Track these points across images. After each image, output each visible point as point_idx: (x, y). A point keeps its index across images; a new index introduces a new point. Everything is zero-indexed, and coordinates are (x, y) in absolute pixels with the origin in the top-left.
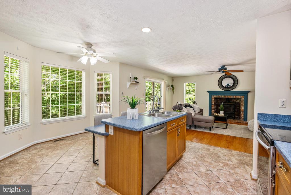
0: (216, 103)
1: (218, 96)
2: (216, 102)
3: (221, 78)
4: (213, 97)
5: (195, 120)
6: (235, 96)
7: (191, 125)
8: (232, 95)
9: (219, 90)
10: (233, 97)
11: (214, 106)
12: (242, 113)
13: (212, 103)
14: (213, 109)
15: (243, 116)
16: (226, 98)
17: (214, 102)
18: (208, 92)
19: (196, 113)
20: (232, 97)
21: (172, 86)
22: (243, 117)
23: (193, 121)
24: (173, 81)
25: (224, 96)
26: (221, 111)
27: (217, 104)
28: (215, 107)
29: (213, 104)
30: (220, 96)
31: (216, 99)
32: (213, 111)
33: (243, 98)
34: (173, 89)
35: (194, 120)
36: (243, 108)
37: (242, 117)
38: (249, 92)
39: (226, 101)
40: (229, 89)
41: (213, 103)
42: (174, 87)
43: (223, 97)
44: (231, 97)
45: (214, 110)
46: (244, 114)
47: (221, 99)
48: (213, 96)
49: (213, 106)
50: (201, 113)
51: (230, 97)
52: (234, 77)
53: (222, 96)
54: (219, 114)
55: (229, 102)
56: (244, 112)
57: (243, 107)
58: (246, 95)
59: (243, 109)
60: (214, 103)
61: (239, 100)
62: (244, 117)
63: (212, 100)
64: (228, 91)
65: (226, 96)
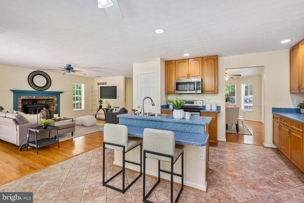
1: (28, 97)
4: (20, 98)
6: (49, 98)
8: (45, 96)
9: (30, 89)
10: (46, 98)
13: (19, 107)
18: (12, 90)
25: (36, 97)
29: (20, 109)
30: (30, 97)
31: (24, 100)
33: (56, 99)
41: (21, 107)
43: (34, 98)
44: (44, 98)
48: (20, 97)
52: (47, 76)
53: (33, 96)
58: (59, 95)
63: (19, 103)
64: (41, 90)
65: (38, 97)
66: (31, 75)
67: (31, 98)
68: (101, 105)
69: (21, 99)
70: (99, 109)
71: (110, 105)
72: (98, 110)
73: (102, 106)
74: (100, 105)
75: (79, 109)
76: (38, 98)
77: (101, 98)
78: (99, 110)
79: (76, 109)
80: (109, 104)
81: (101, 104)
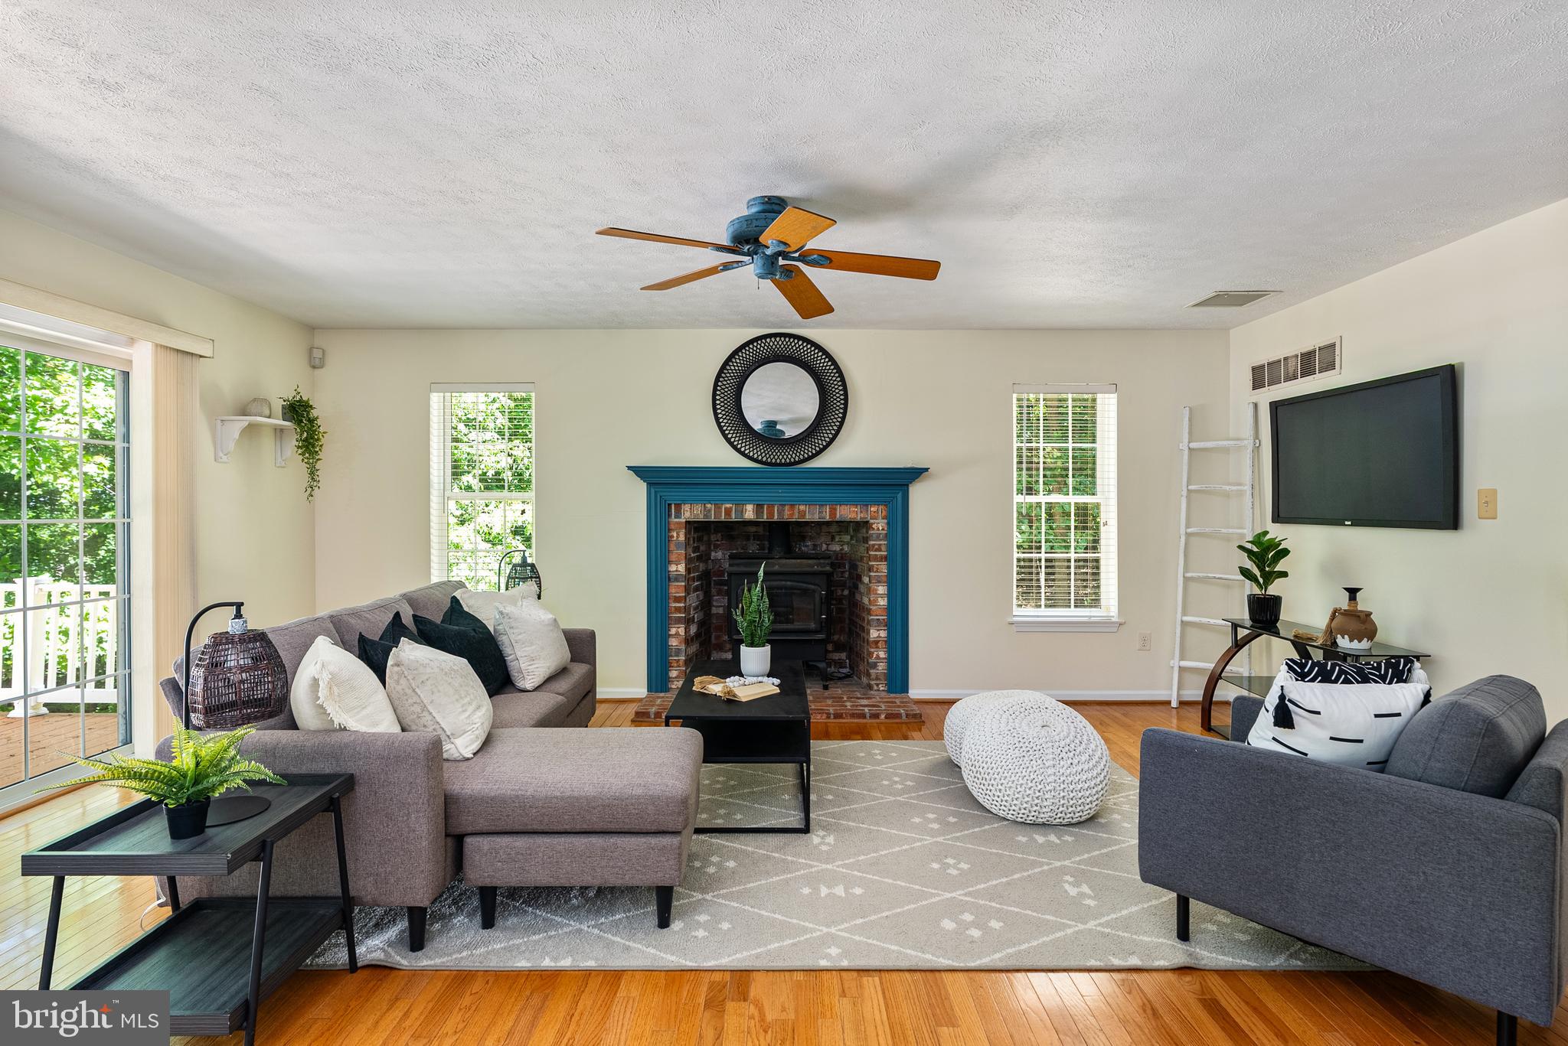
0: (702, 567)
1: (718, 507)
2: (699, 558)
3: (735, 366)
4: (678, 515)
5: (482, 824)
6: (833, 512)
7: (421, 897)
8: (810, 503)
9: (723, 456)
10: (816, 518)
11: (687, 590)
12: (874, 634)
13: (673, 568)
14: (678, 621)
15: (882, 655)
16: (771, 526)
17: (689, 561)
18: (640, 472)
19: (528, 684)
20: (812, 514)
21: (298, 411)
22: (882, 667)
23: (455, 843)
24: (316, 362)
25: (759, 508)
26: (752, 645)
27: (705, 576)
28: (693, 600)
29: (677, 579)
30: (728, 512)
31: (699, 530)
32: (682, 631)
33: (880, 525)
34: (310, 445)
35: (465, 823)
36: (879, 596)
37: (874, 666)
38: (915, 474)
39: (770, 550)
40: (791, 455)
41: (681, 568)
42: (323, 424)
43: (749, 513)
44: (808, 518)
45: (688, 622)
46: (890, 643)
47: (730, 530)
48: (678, 507)
49: (677, 589)
50: (580, 670)
51: (796, 518)
52: (822, 363)
53: (740, 505)
54: (733, 682)
55: (789, 553)
56: (889, 625)
57: (882, 589)
58: (900, 496)
59: (883, 602)
60: (688, 570)
61: (847, 538)
62: (890, 661)
63: (672, 547)
64: (781, 465)
65: (771, 507)
66: (731, 367)
67: (733, 518)
68: (1273, 590)
69: (683, 520)
70: (1242, 633)
71: (1362, 606)
72: (1238, 645)
73: (1276, 601)
74: (1257, 591)
75: (1072, 613)
76: (771, 514)
77: (1277, 518)
78: (1248, 640)
79: (1045, 613)
80: (1353, 592)
81: (1269, 577)
